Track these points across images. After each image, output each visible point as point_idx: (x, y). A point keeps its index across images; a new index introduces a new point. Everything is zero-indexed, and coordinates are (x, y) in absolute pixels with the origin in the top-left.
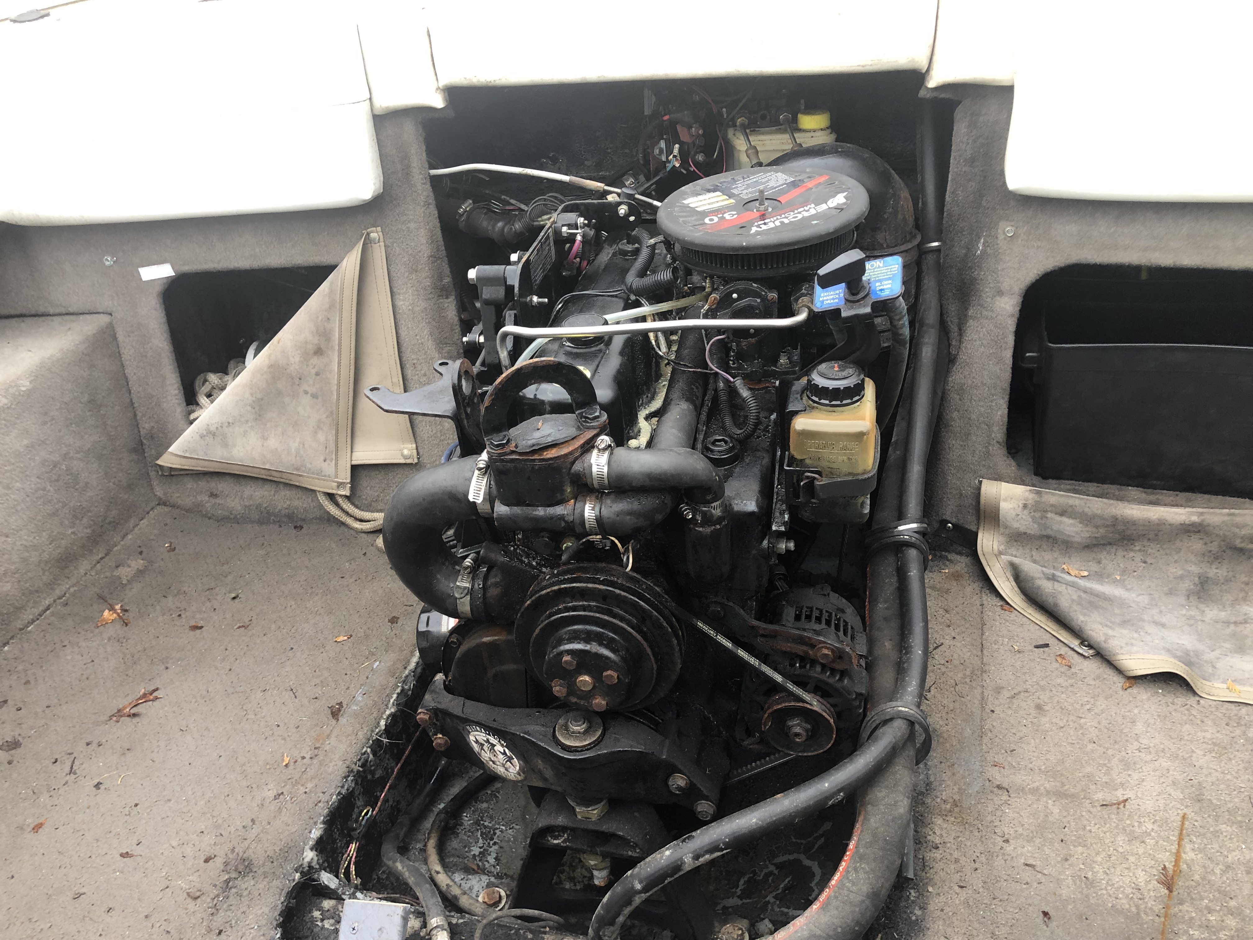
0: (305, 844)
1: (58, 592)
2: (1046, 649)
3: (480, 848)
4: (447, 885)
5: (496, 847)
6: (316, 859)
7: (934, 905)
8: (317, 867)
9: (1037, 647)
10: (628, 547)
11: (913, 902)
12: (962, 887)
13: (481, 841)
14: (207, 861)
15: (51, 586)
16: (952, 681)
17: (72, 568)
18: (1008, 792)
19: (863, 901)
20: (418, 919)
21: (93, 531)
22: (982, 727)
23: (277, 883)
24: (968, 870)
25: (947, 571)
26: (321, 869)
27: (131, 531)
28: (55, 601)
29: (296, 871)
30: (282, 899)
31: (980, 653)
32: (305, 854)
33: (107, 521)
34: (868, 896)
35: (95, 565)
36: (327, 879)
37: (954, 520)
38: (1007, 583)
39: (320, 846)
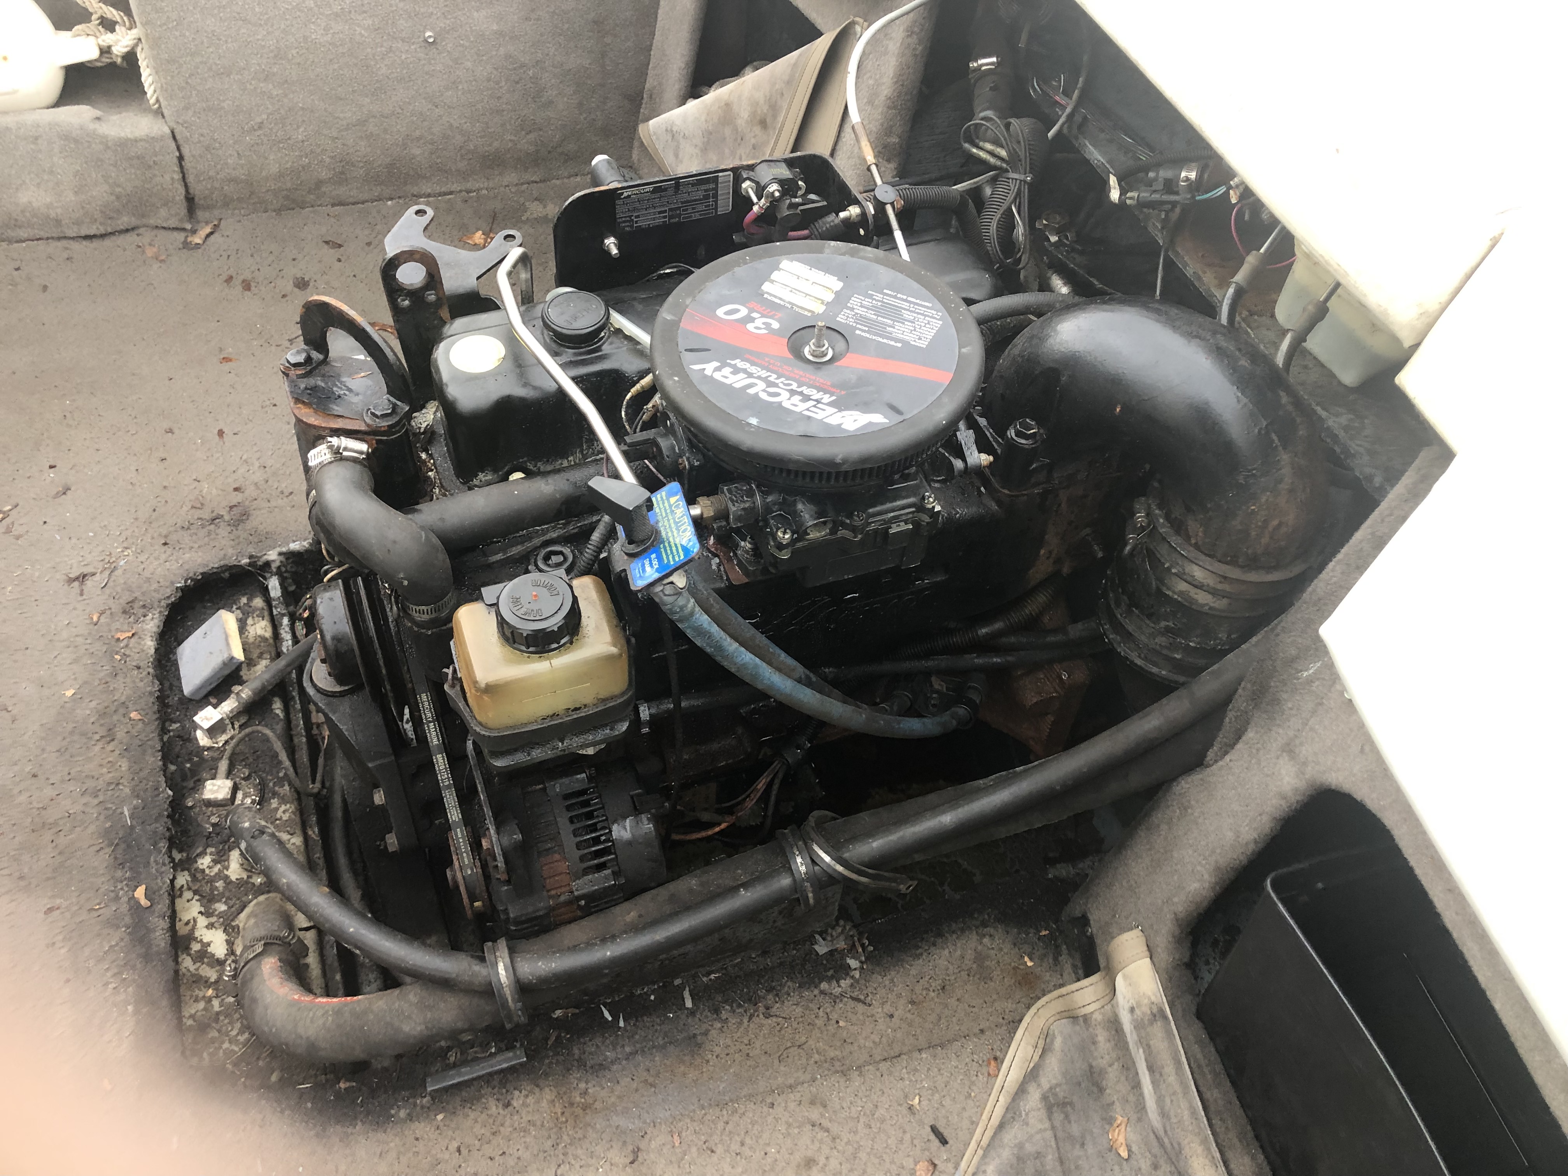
0: (280, 546)
1: (469, 185)
2: (936, 1142)
6: (278, 564)
7: (420, 1128)
8: (275, 570)
9: (934, 1130)
11: (415, 1105)
12: (459, 1150)
14: (236, 489)
15: (464, 175)
16: (803, 1039)
18: (632, 1163)
22: (737, 1100)
23: (230, 551)
24: (488, 1150)
25: (1030, 964)
26: (276, 574)
28: (461, 191)
29: (251, 557)
30: (216, 566)
31: (878, 1058)
32: (270, 552)
35: (522, 184)
36: (274, 585)
38: (1030, 1050)
39: (292, 557)
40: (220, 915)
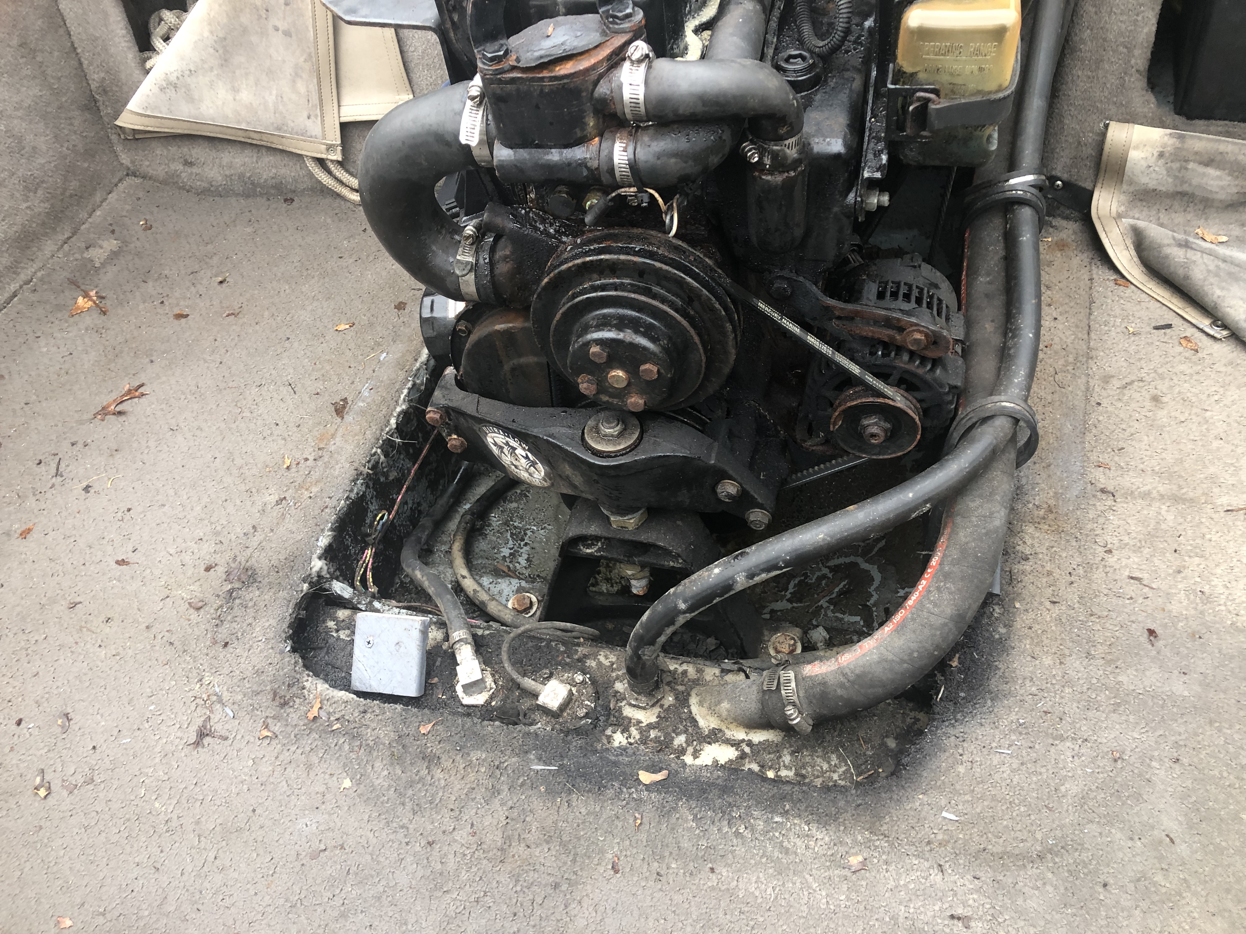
0: (312, 553)
1: (23, 277)
2: (1168, 331)
3: (511, 549)
4: (474, 590)
5: (527, 548)
6: (325, 568)
7: (1021, 621)
8: (328, 576)
9: (1157, 328)
10: (672, 204)
11: (997, 619)
12: (1054, 603)
13: (511, 542)
14: (208, 569)
15: (13, 269)
16: (1051, 369)
17: (35, 249)
18: (1114, 496)
19: (945, 624)
20: (441, 631)
21: (52, 206)
22: (1085, 422)
23: (282, 594)
24: (1062, 583)
25: (1050, 240)
26: (332, 578)
27: (100, 206)
28: (21, 287)
29: (304, 581)
30: (290, 611)
31: (1086, 336)
32: (313, 563)
33: (67, 194)
34: (951, 618)
35: (62, 246)
36: (340, 588)
37: (1065, 176)
38: (1126, 253)
39: (329, 554)
40: (688, 743)
